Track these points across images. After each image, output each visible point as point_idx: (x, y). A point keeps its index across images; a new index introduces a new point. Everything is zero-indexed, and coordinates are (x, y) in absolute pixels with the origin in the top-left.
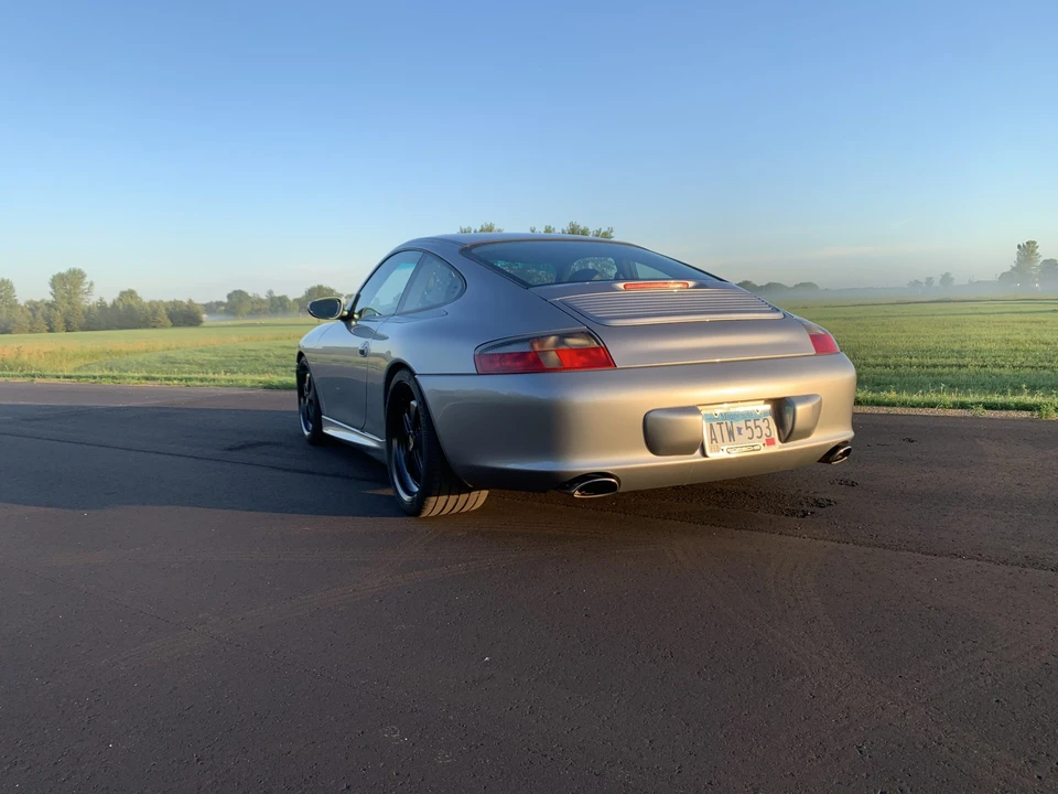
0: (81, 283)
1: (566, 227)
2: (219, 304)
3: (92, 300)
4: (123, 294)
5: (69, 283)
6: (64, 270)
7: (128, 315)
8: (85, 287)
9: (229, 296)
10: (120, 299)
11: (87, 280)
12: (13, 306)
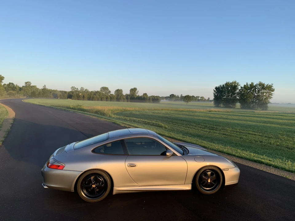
0: (136, 91)
1: (258, 83)
2: (168, 97)
3: (137, 95)
4: (144, 94)
5: (134, 90)
6: (133, 88)
7: (144, 98)
8: (137, 92)
9: (170, 95)
10: (143, 95)
11: (137, 90)
12: (122, 95)
